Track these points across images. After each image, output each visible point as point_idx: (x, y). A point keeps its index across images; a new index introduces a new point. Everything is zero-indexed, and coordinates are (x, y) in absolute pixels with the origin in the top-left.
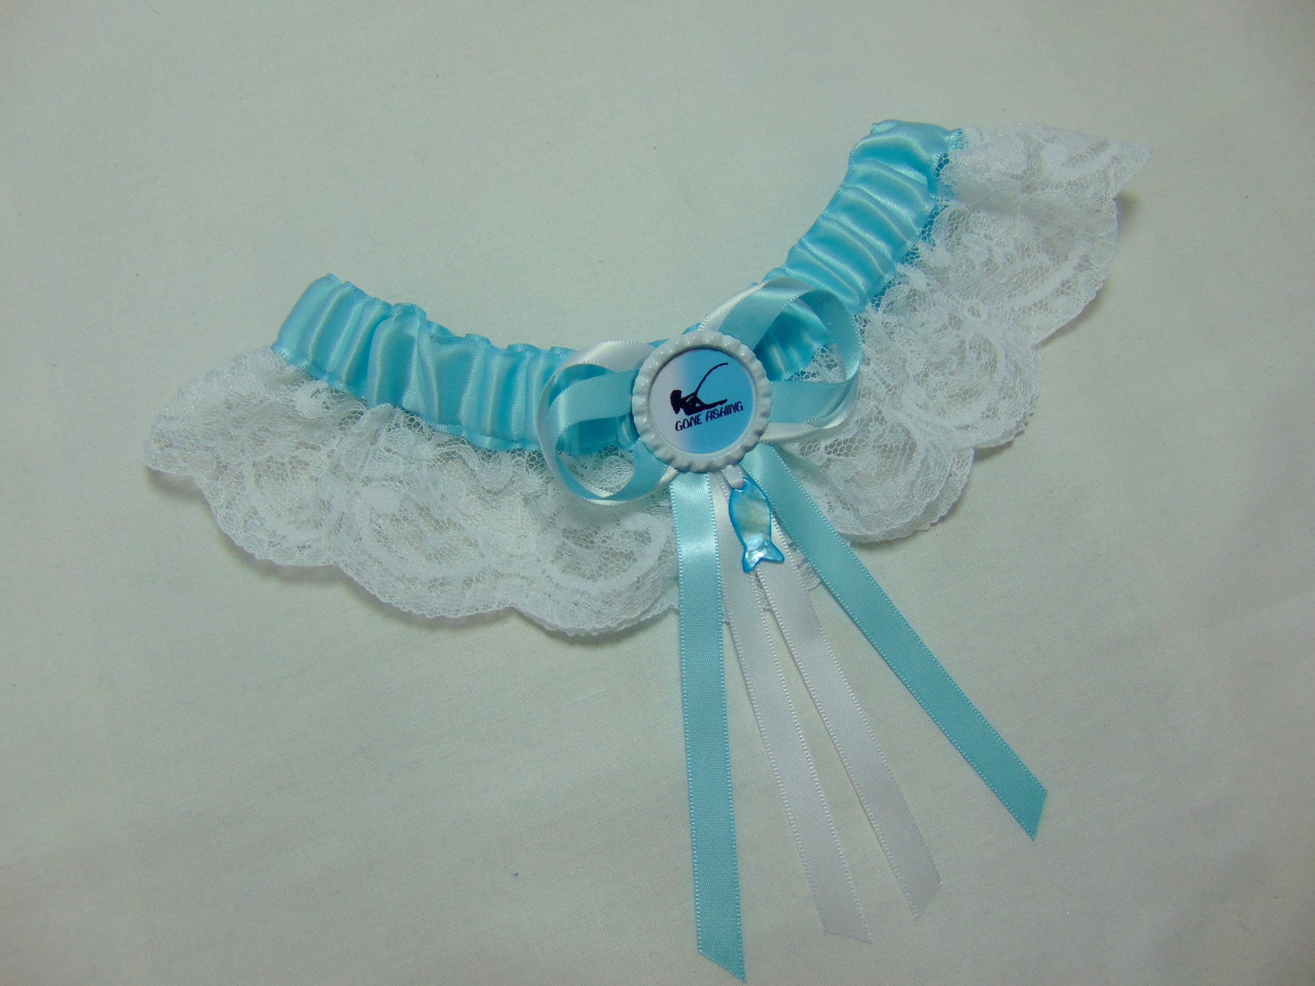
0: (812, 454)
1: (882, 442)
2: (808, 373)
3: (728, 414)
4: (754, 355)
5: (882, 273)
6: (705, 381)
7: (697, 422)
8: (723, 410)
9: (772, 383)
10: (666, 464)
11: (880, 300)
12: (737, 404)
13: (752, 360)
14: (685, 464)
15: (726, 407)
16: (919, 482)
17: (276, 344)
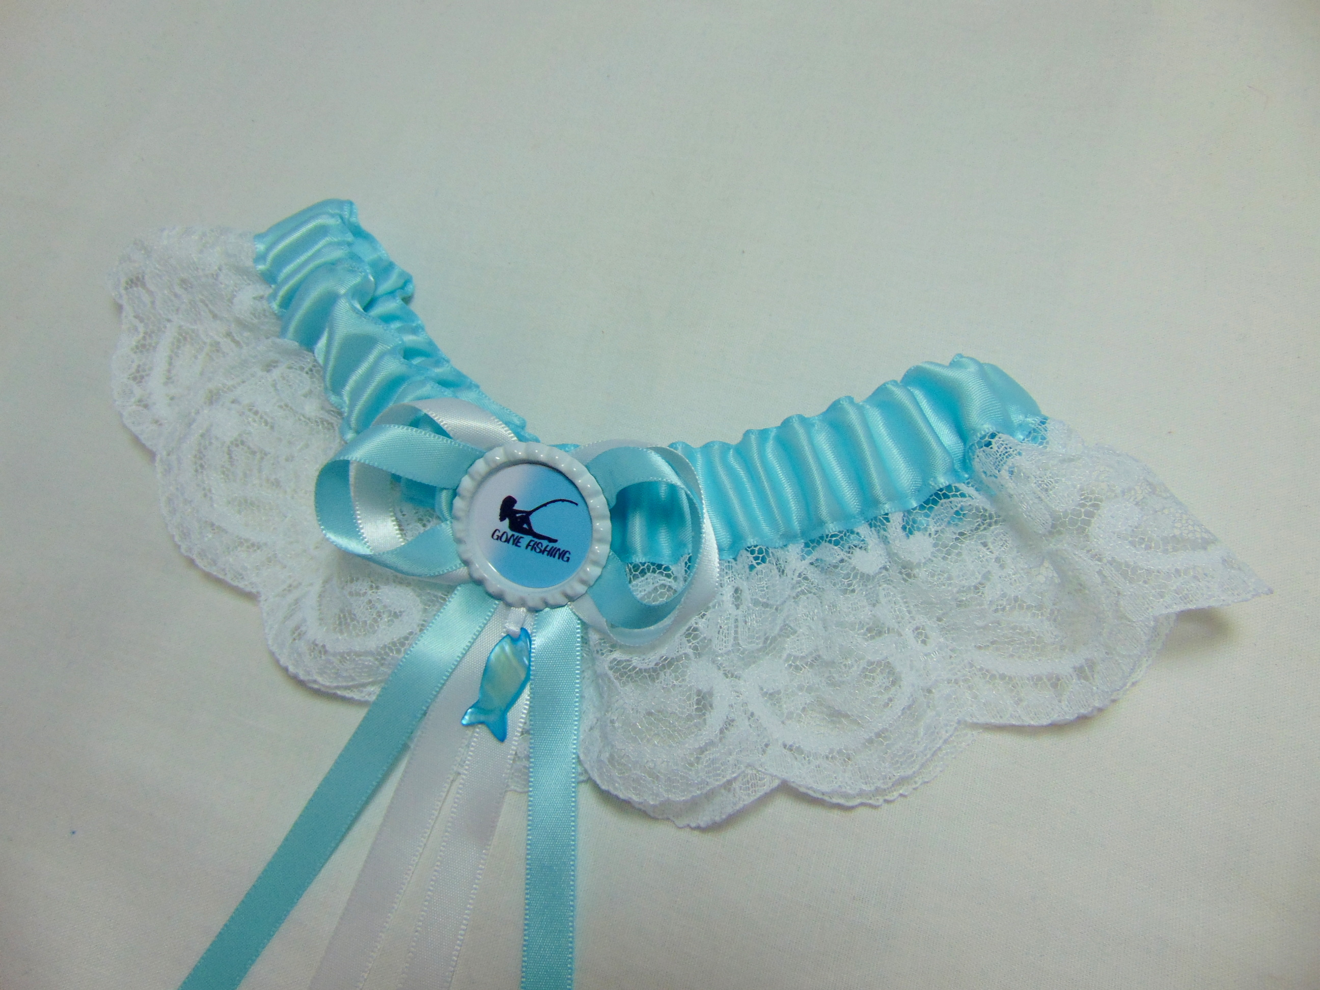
2: (672, 572)
3: (551, 556)
4: (608, 513)
6: (544, 508)
7: (516, 542)
8: (548, 549)
9: (613, 556)
10: (463, 563)
12: (565, 552)
13: (602, 517)
15: (553, 547)
17: (259, 237)
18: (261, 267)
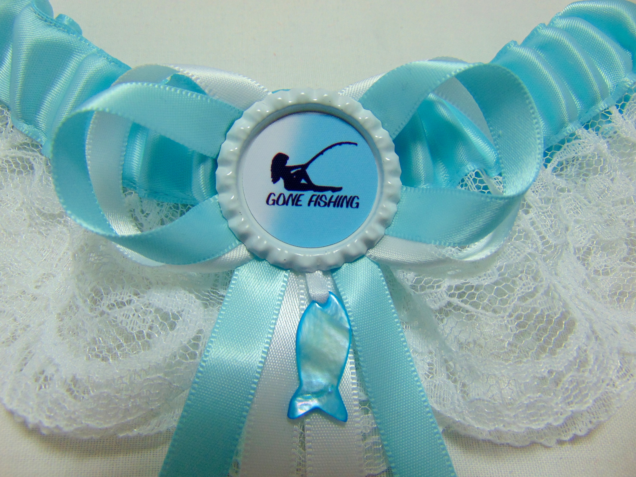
0: (428, 291)
1: (531, 304)
3: (338, 206)
5: (566, 119)
6: (321, 156)
7: (296, 202)
8: (333, 200)
9: (404, 189)
10: (239, 240)
11: (552, 155)
12: (353, 199)
13: (388, 150)
14: (261, 246)
15: (338, 196)
16: (568, 377)
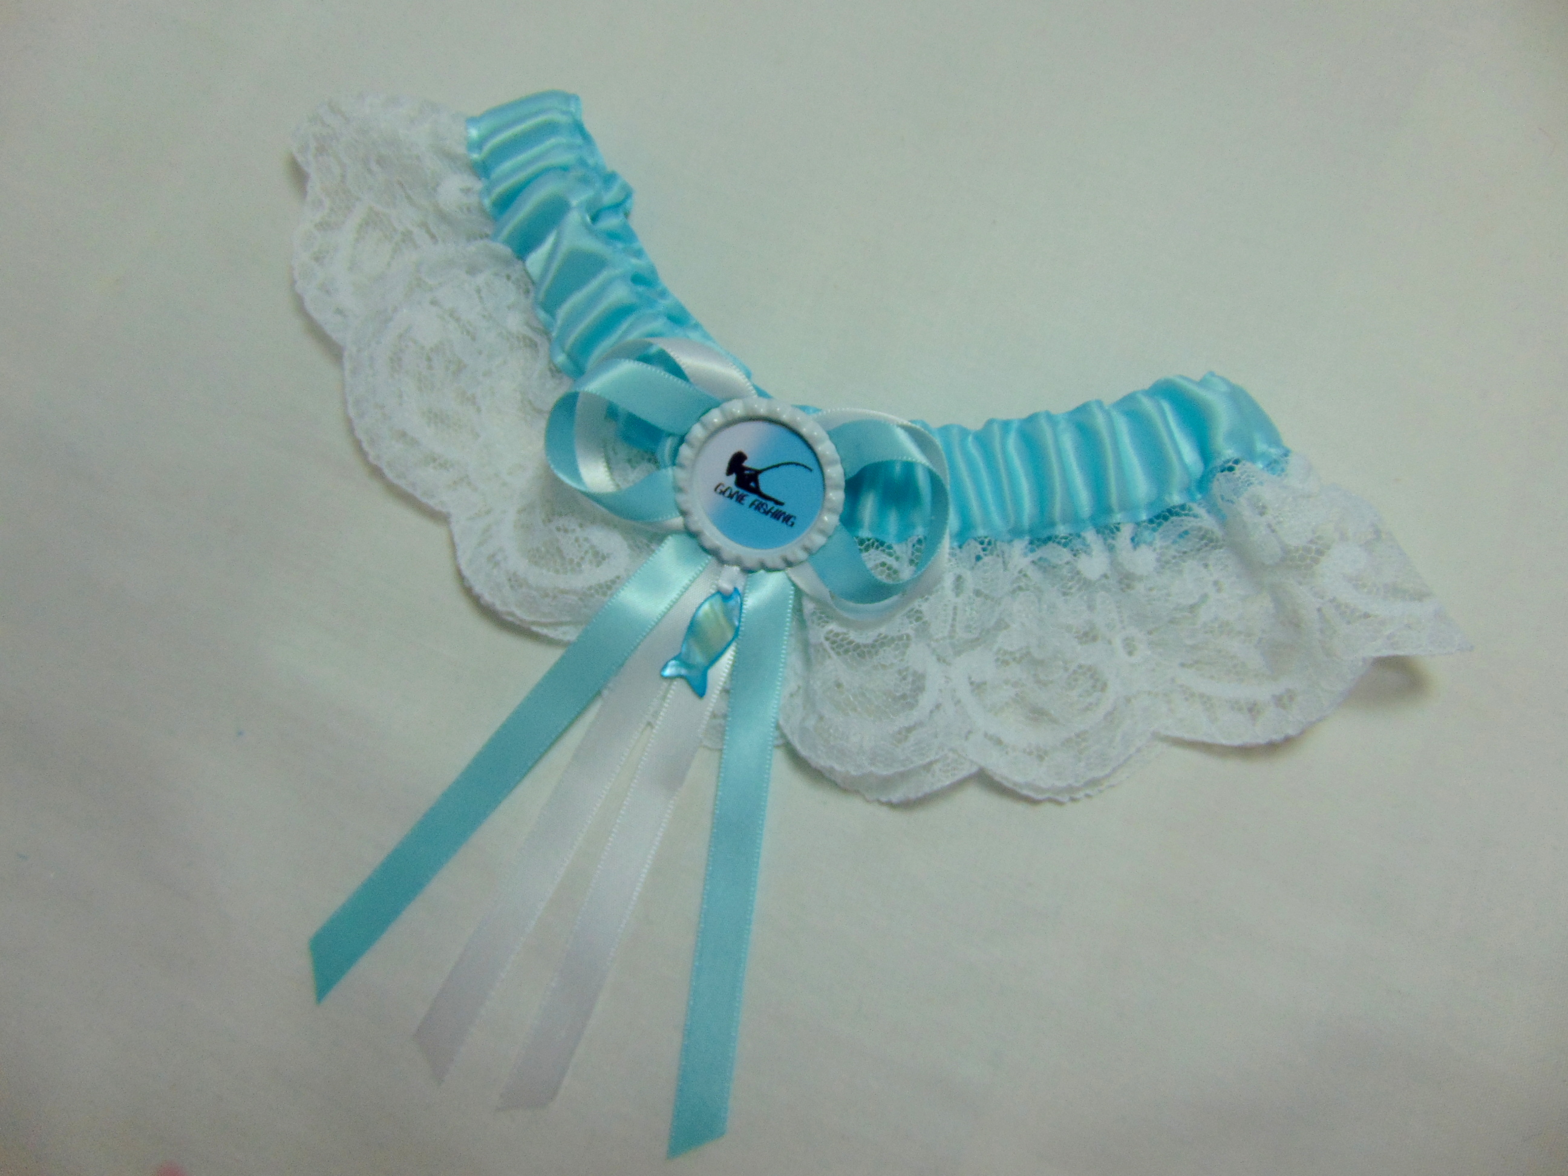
3: (774, 518)
6: (776, 468)
7: (740, 499)
8: (773, 511)
9: (841, 527)
10: (679, 513)
12: (790, 517)
13: (836, 487)
14: (694, 527)
15: (778, 510)
17: (472, 121)
18: (475, 156)
